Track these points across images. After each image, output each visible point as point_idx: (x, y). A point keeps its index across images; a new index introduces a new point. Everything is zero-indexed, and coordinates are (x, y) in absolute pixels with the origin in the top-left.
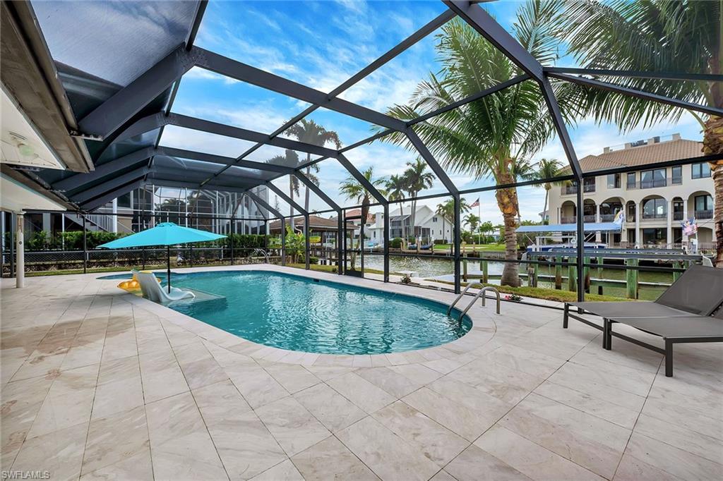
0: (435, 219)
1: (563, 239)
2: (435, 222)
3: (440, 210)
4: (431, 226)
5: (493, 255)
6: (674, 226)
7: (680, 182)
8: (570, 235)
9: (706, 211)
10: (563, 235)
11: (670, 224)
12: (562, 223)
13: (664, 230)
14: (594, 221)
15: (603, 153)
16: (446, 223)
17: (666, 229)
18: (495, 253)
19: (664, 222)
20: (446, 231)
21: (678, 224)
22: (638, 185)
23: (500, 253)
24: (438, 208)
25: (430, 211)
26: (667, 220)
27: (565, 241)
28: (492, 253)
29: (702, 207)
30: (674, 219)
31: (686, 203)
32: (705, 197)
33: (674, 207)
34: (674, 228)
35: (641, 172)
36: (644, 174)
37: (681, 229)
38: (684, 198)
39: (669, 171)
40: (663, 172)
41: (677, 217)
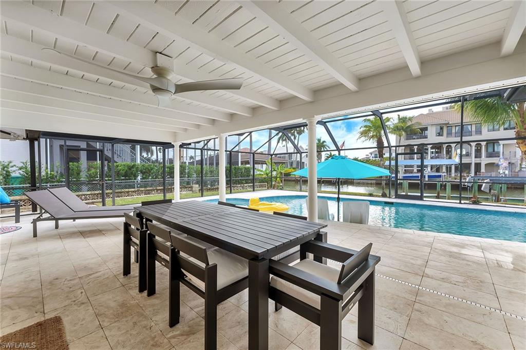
1: (417, 170)
6: (476, 162)
7: (481, 133)
9: (494, 153)
10: (417, 167)
11: (473, 160)
13: (470, 164)
15: (428, 112)
17: (471, 163)
21: (478, 161)
22: (453, 135)
26: (472, 158)
29: (490, 150)
30: (476, 157)
31: (483, 147)
32: (494, 143)
33: (475, 150)
34: (475, 164)
35: (456, 126)
36: (457, 128)
37: (480, 164)
38: (483, 144)
39: (473, 126)
40: (470, 126)
41: (478, 156)
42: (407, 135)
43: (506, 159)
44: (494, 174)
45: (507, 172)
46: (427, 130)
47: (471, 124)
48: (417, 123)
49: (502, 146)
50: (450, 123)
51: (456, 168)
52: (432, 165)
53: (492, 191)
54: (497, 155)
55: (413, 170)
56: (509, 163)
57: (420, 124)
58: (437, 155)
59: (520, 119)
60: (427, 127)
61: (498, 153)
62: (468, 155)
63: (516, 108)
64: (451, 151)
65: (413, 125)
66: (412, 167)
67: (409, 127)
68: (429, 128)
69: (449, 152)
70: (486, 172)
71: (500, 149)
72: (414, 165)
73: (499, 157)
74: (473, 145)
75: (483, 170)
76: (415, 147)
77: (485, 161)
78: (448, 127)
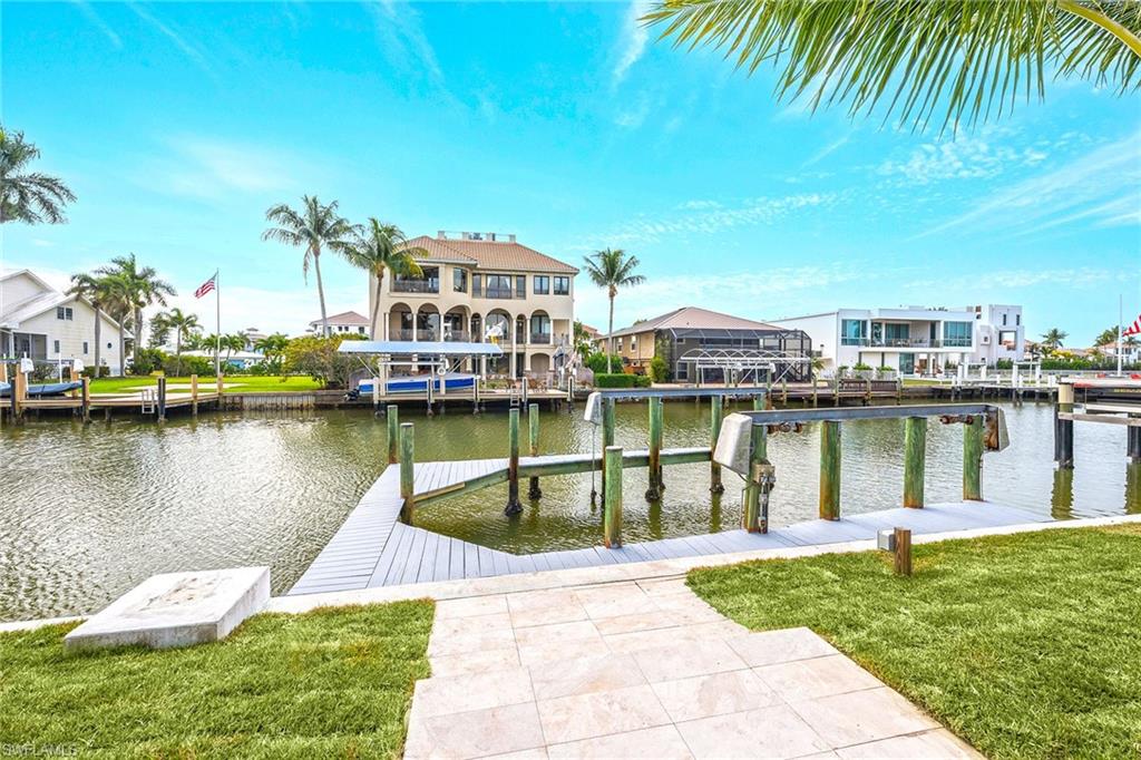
0: (64, 313)
1: (419, 367)
2: (66, 321)
3: (81, 290)
4: (52, 329)
5: (270, 401)
6: (518, 351)
7: (524, 297)
8: (436, 360)
9: (541, 335)
10: (420, 360)
11: (514, 348)
12: (391, 339)
13: (510, 355)
14: (434, 339)
16: (103, 326)
17: (512, 353)
18: (278, 395)
19: (508, 346)
20: (103, 346)
21: (521, 349)
22: (484, 293)
23: (288, 396)
24: (75, 284)
25: (43, 289)
26: (511, 343)
27: (424, 370)
28: (268, 396)
29: (536, 331)
30: (517, 342)
31: (528, 322)
32: (540, 317)
33: (517, 327)
34: (517, 354)
35: (487, 275)
36: (489, 279)
37: (524, 354)
38: (528, 317)
39: (514, 280)
40: (508, 280)
41: (520, 340)
42: (396, 277)
43: (556, 347)
46: (437, 275)
47: (510, 276)
49: (551, 322)
50: (479, 266)
51: (490, 362)
54: (546, 339)
55: (411, 366)
58: (455, 334)
60: (437, 268)
61: (548, 335)
64: (480, 327)
66: (408, 360)
67: (396, 257)
68: (442, 270)
69: (476, 329)
70: (533, 371)
71: (549, 329)
72: (411, 354)
73: (548, 342)
74: (514, 317)
75: (528, 367)
76: (415, 311)
77: (531, 350)
78: (474, 274)
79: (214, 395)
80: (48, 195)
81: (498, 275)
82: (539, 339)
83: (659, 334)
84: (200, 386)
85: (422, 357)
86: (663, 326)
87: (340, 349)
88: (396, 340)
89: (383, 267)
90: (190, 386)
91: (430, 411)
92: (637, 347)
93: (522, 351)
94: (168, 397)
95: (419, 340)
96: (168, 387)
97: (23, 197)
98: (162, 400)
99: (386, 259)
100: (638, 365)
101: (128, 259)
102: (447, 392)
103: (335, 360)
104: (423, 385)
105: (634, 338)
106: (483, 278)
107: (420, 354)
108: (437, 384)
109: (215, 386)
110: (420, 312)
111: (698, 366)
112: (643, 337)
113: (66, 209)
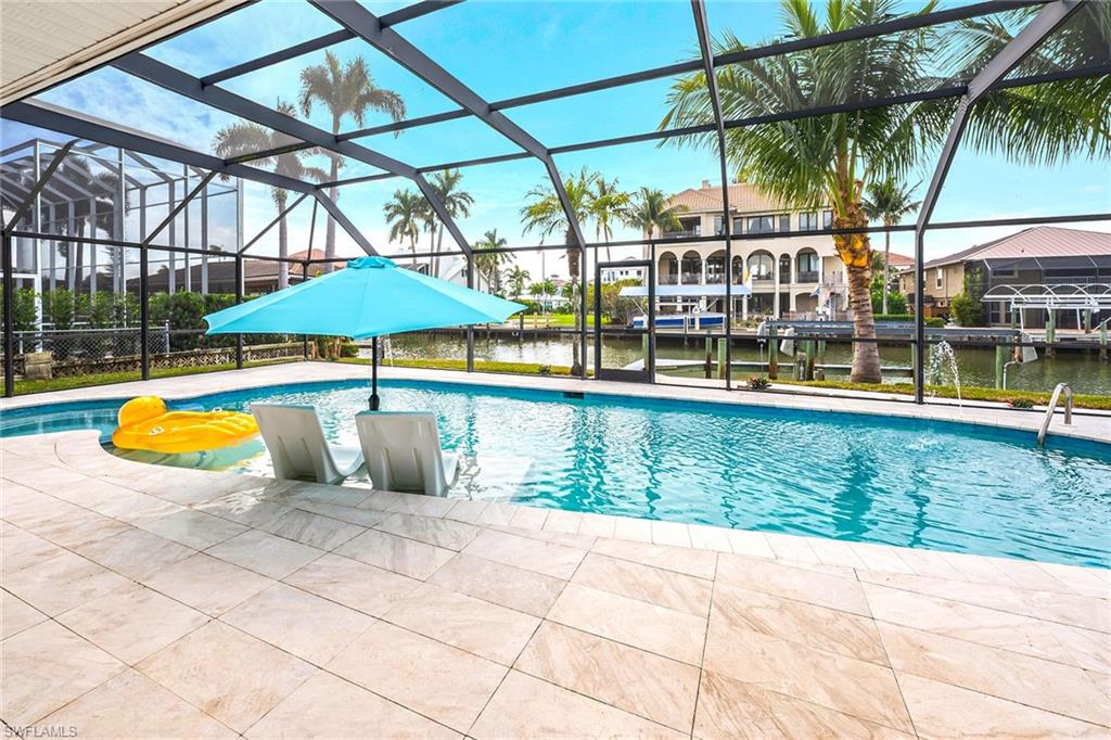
6: (782, 291)
9: (810, 273)
11: (777, 288)
13: (773, 294)
14: (696, 282)
15: (701, 187)
17: (775, 293)
19: (770, 286)
21: (784, 288)
26: (774, 283)
27: (685, 309)
29: (804, 268)
30: (781, 282)
31: (793, 262)
32: (809, 255)
33: (780, 267)
34: (781, 294)
35: (748, 218)
36: (751, 222)
37: (788, 294)
38: (793, 256)
39: (777, 220)
40: (770, 220)
41: (785, 279)
42: (664, 231)
43: (826, 286)
44: (809, 316)
45: (828, 312)
46: (699, 224)
47: (773, 216)
48: (681, 206)
49: (821, 260)
50: (739, 211)
51: (750, 303)
52: (708, 297)
53: (799, 353)
54: (814, 278)
55: (676, 307)
56: (832, 294)
57: (685, 208)
58: (718, 276)
59: (840, 194)
60: (699, 218)
61: (816, 273)
62: (769, 277)
63: (834, 169)
64: (741, 270)
65: (673, 210)
66: (671, 301)
67: (666, 214)
68: (703, 219)
69: (738, 270)
70: (798, 311)
71: (818, 266)
72: (675, 297)
73: (817, 281)
74: (777, 257)
75: (793, 307)
76: (680, 259)
77: (795, 289)
78: (735, 219)
79: (545, 326)
80: (463, 202)
81: (761, 217)
82: (808, 277)
83: (970, 266)
84: (539, 321)
85: (685, 299)
86: (975, 257)
87: (620, 294)
88: (664, 284)
89: (652, 225)
90: (532, 321)
91: (686, 343)
92: (944, 283)
93: (786, 291)
94: (525, 326)
95: (683, 283)
96: (525, 320)
97: (455, 206)
98: (522, 327)
99: (653, 218)
100: (945, 305)
101: (492, 232)
102: (701, 328)
103: (618, 301)
104: (681, 321)
105: (940, 271)
106: (745, 221)
107: (683, 297)
108: (693, 321)
109: (545, 321)
110: (684, 257)
111: (1013, 306)
112: (951, 271)
113: (471, 208)
